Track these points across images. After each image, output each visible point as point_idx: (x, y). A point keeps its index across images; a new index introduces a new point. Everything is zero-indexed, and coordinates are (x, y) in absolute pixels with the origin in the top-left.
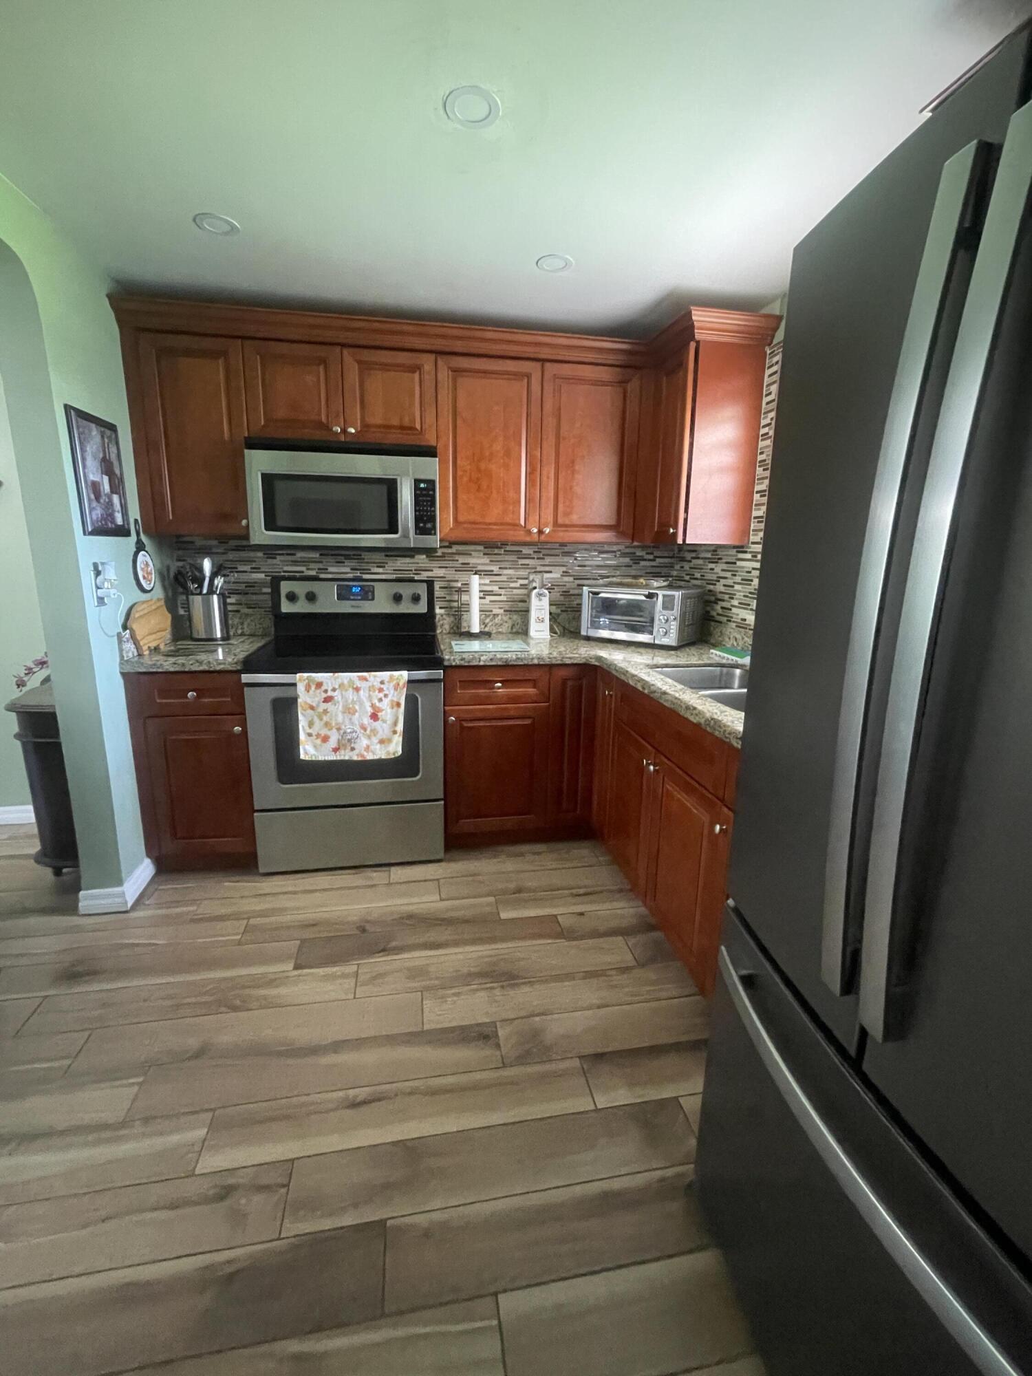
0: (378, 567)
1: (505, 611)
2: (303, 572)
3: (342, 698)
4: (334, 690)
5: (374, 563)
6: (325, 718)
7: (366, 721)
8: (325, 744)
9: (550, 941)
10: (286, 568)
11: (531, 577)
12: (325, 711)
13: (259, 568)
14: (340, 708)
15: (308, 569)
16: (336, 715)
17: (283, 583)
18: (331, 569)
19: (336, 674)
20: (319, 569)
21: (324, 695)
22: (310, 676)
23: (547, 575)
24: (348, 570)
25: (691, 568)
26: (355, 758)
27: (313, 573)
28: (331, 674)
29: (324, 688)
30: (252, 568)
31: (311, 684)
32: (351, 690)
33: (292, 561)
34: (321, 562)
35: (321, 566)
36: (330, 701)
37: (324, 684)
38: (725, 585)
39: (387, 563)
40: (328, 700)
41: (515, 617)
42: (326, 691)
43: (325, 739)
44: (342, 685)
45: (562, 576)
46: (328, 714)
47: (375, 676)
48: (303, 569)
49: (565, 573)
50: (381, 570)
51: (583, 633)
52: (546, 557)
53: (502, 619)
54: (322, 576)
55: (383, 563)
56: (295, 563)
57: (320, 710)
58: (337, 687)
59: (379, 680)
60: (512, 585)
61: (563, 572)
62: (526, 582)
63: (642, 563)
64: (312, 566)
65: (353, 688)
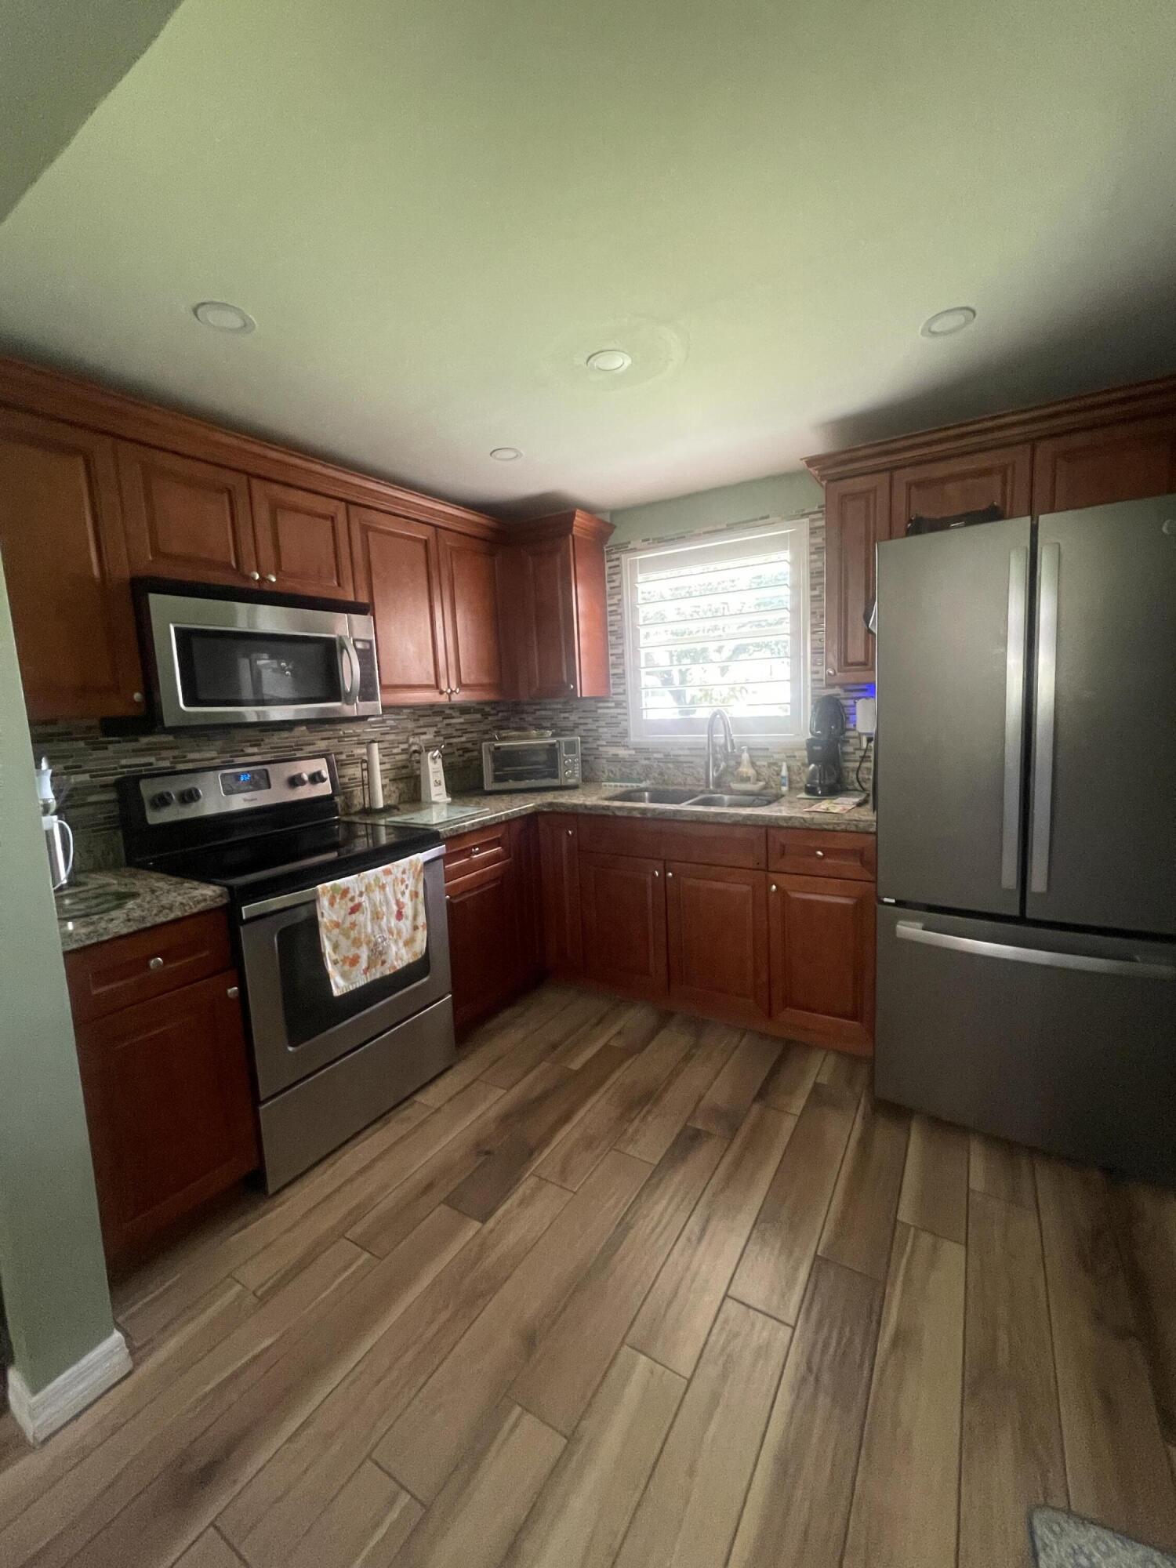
0: (251, 746)
1: (390, 780)
2: (151, 764)
3: (370, 903)
4: (361, 894)
5: (248, 741)
6: (353, 934)
7: (393, 921)
8: (355, 968)
9: (630, 1061)
10: (124, 762)
11: (411, 740)
12: (353, 925)
13: (80, 767)
14: (369, 916)
15: (157, 760)
16: (365, 926)
17: (143, 784)
18: (191, 756)
19: (362, 874)
20: (174, 757)
21: (351, 905)
22: (335, 884)
23: (423, 737)
24: (213, 754)
25: (535, 719)
26: (388, 973)
27: (166, 764)
28: (356, 876)
29: (349, 896)
30: (66, 768)
31: (336, 895)
32: (377, 889)
33: (133, 751)
34: (177, 748)
35: (176, 753)
36: (358, 910)
37: (351, 891)
38: (584, 730)
39: (262, 740)
40: (355, 910)
41: (401, 785)
42: (352, 900)
43: (354, 961)
44: (368, 888)
45: (435, 736)
46: (357, 928)
47: (398, 866)
48: (152, 760)
49: (437, 734)
50: (255, 750)
51: (486, 788)
52: (421, 718)
53: (390, 790)
54: (181, 767)
55: (258, 740)
56: (137, 752)
57: (347, 924)
58: (364, 890)
59: (401, 869)
60: (395, 751)
61: (436, 732)
62: (405, 746)
63: (490, 718)
64: (165, 753)
65: (380, 887)
